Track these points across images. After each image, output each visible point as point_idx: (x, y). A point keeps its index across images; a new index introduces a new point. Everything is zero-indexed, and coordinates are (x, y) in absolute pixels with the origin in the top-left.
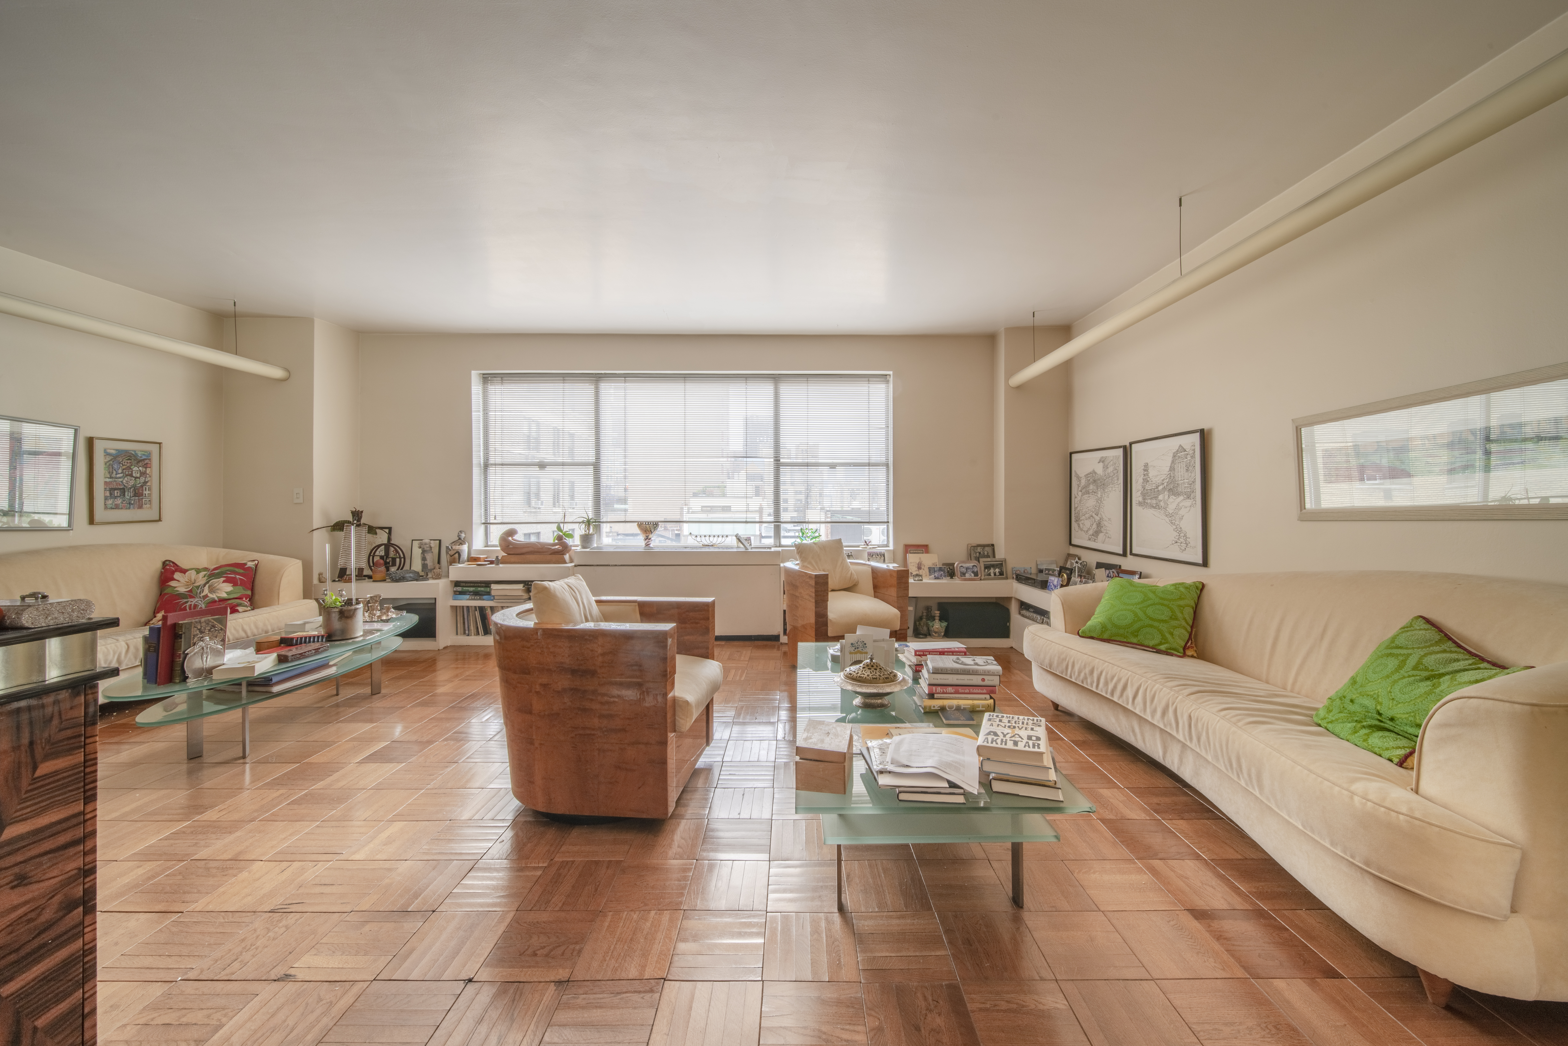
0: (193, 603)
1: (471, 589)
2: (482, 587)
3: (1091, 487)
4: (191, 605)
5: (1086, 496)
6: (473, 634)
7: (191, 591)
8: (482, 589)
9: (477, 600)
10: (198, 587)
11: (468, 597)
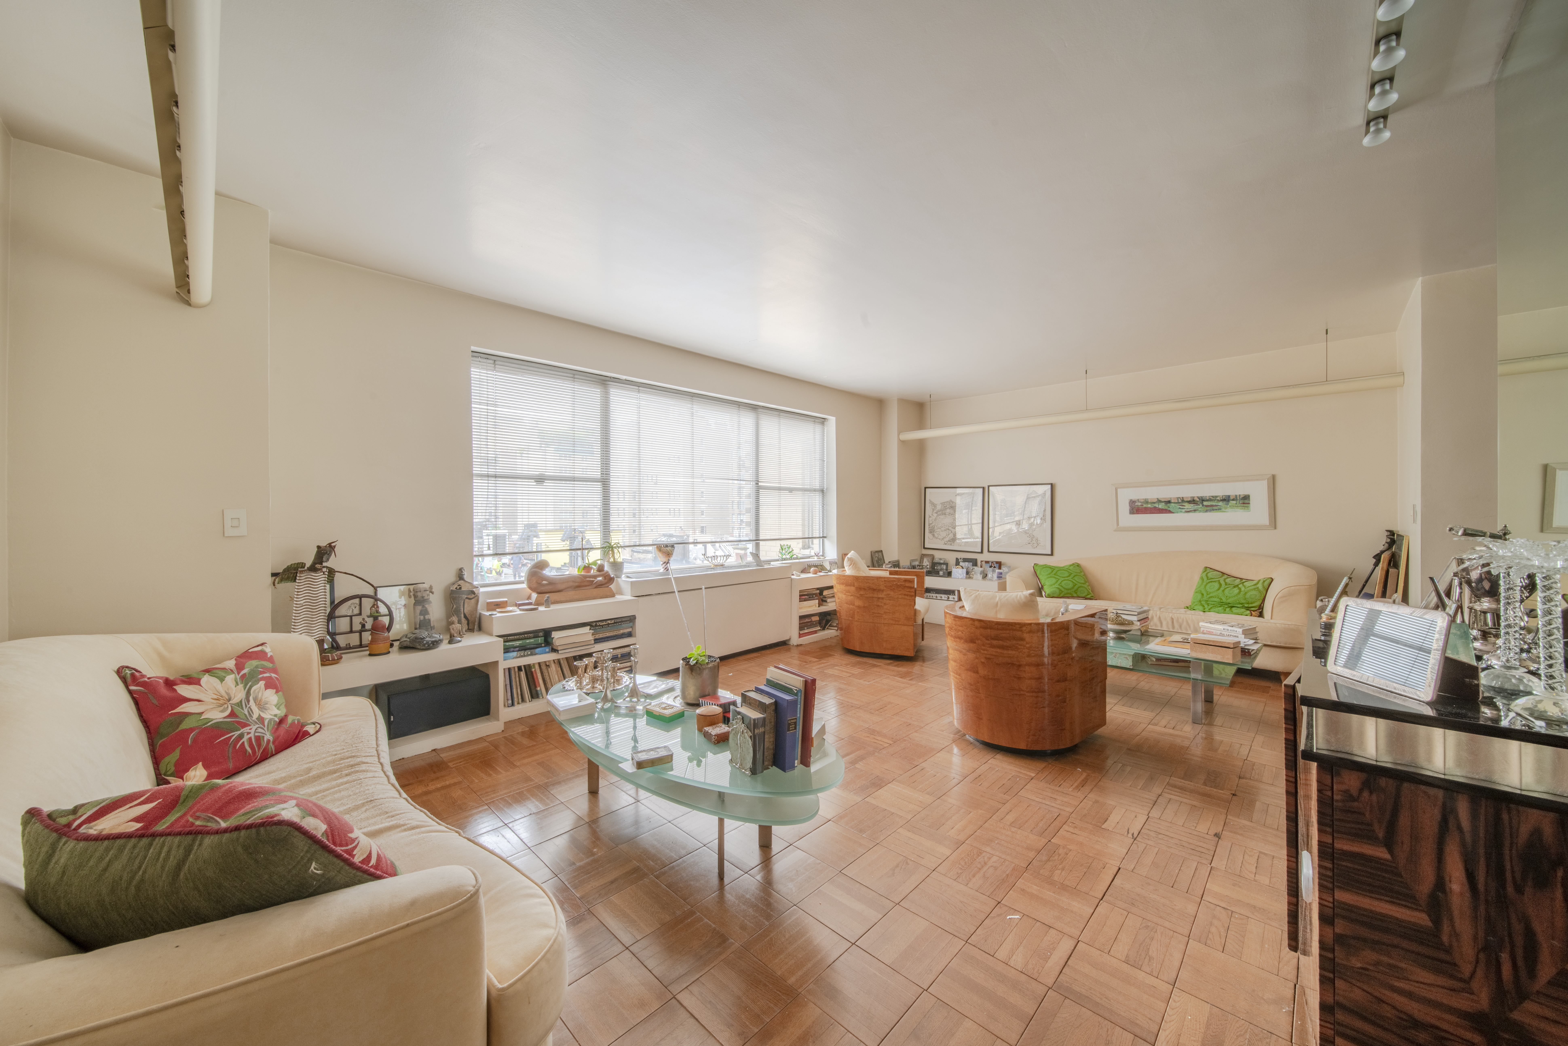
0: (252, 735)
1: (517, 643)
2: (530, 638)
3: (948, 511)
4: (250, 739)
5: (942, 517)
6: (528, 701)
7: (232, 714)
8: (532, 640)
9: (528, 655)
10: (240, 704)
11: (515, 654)
